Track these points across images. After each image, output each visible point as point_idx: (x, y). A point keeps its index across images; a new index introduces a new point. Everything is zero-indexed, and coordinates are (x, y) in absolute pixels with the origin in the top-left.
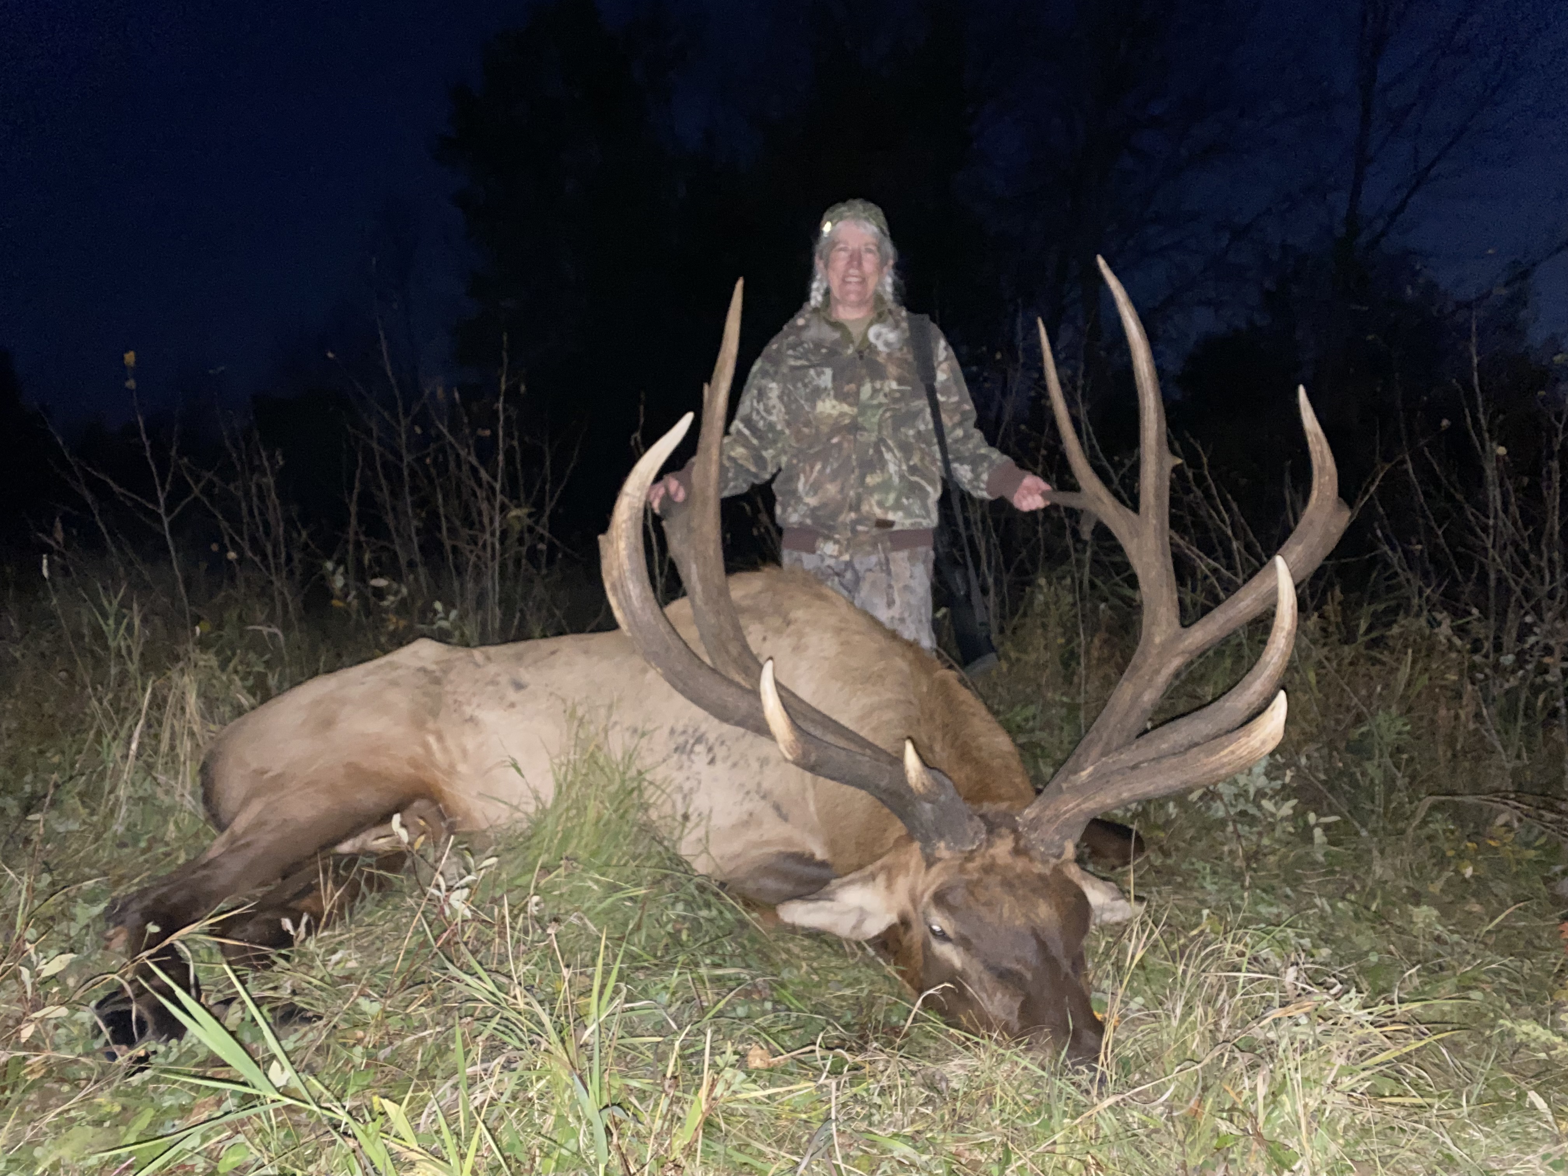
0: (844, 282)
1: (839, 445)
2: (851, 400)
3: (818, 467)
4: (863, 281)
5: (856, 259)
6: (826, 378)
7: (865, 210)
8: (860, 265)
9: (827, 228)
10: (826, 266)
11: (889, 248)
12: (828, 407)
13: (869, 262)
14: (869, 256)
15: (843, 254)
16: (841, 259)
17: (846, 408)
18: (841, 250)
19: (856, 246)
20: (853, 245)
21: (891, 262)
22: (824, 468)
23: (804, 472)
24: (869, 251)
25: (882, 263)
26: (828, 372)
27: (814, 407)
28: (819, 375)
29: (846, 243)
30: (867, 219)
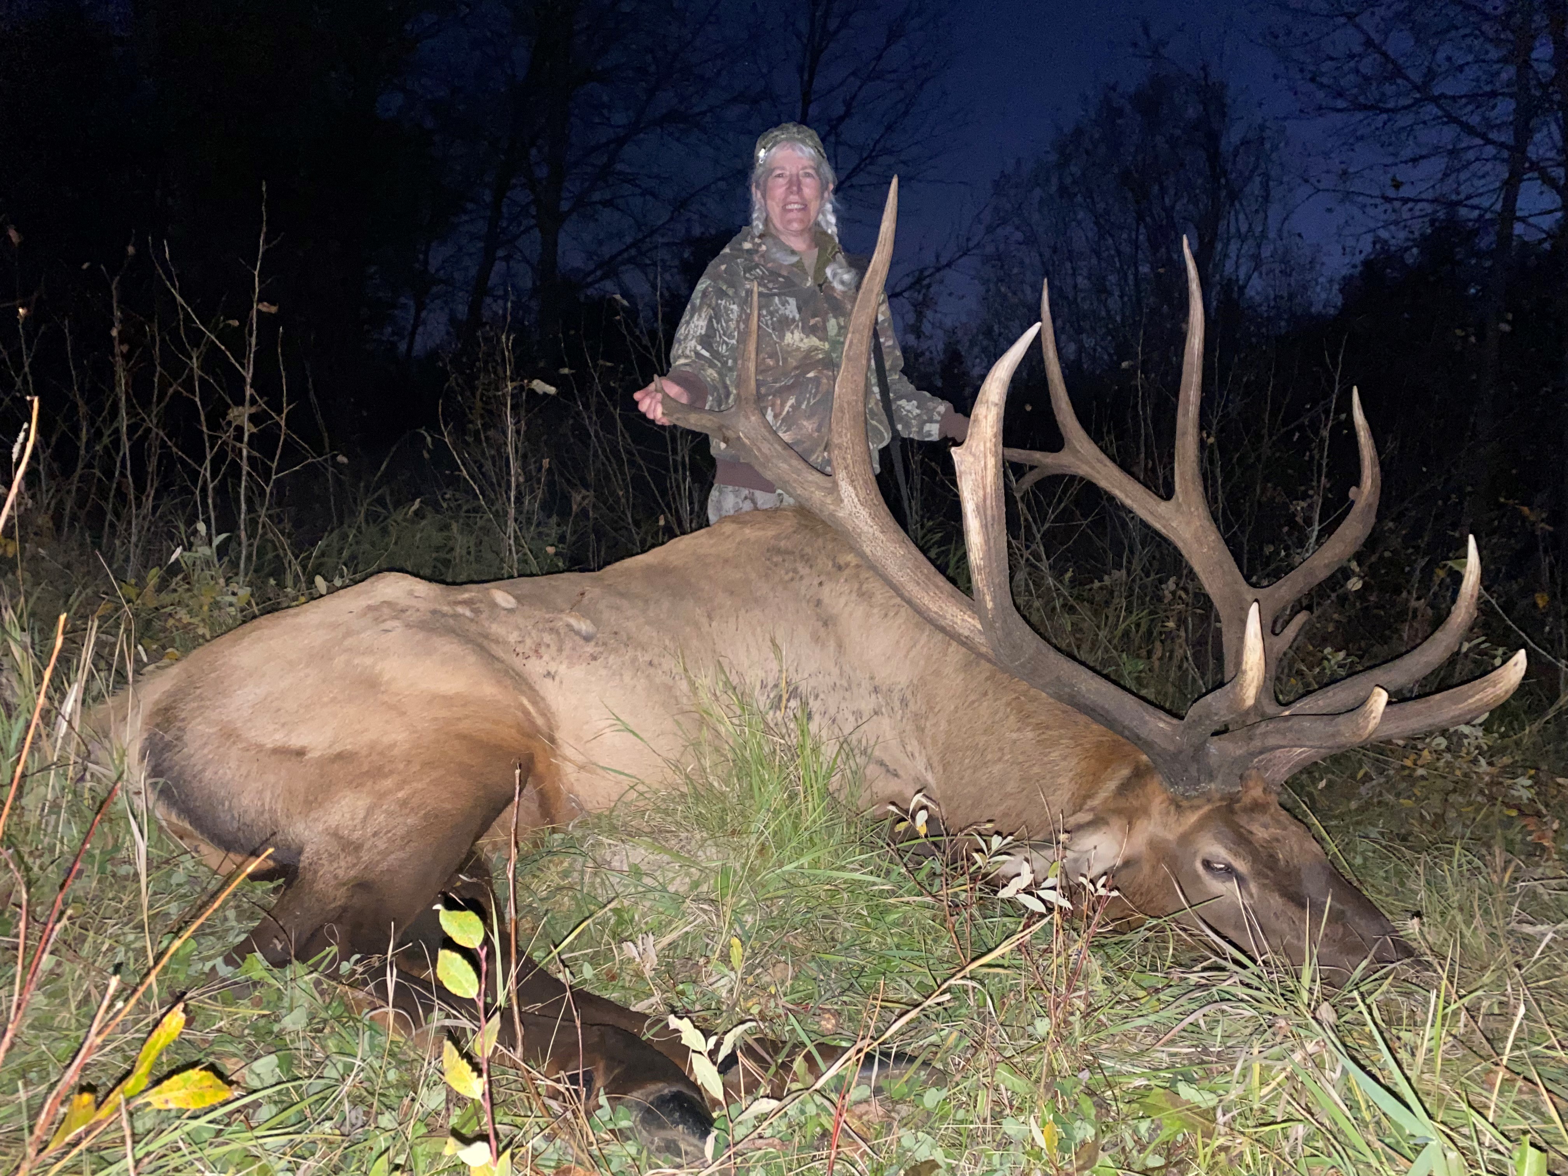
0: (785, 210)
1: (817, 380)
2: (820, 333)
3: (791, 401)
4: (805, 208)
5: (795, 184)
6: (791, 309)
7: (799, 133)
8: (800, 190)
9: (762, 153)
10: (764, 196)
11: (827, 171)
12: (795, 338)
13: (809, 188)
14: (808, 180)
15: (781, 181)
16: (779, 188)
17: (814, 341)
18: (779, 176)
19: (794, 171)
20: (790, 169)
21: (831, 187)
22: (799, 403)
23: (773, 406)
24: (808, 175)
25: (823, 188)
26: (792, 301)
27: (782, 337)
28: (784, 303)
29: (783, 168)
30: (803, 142)
